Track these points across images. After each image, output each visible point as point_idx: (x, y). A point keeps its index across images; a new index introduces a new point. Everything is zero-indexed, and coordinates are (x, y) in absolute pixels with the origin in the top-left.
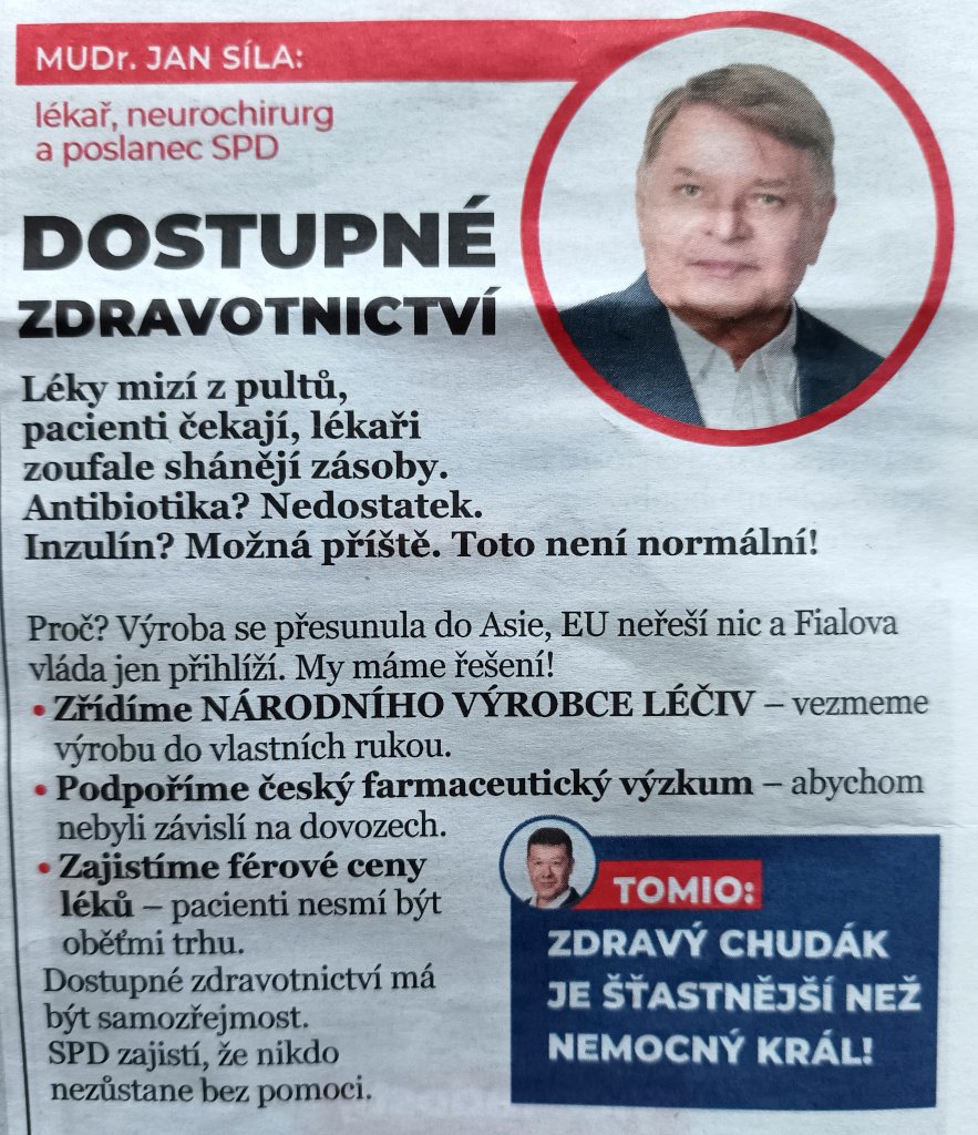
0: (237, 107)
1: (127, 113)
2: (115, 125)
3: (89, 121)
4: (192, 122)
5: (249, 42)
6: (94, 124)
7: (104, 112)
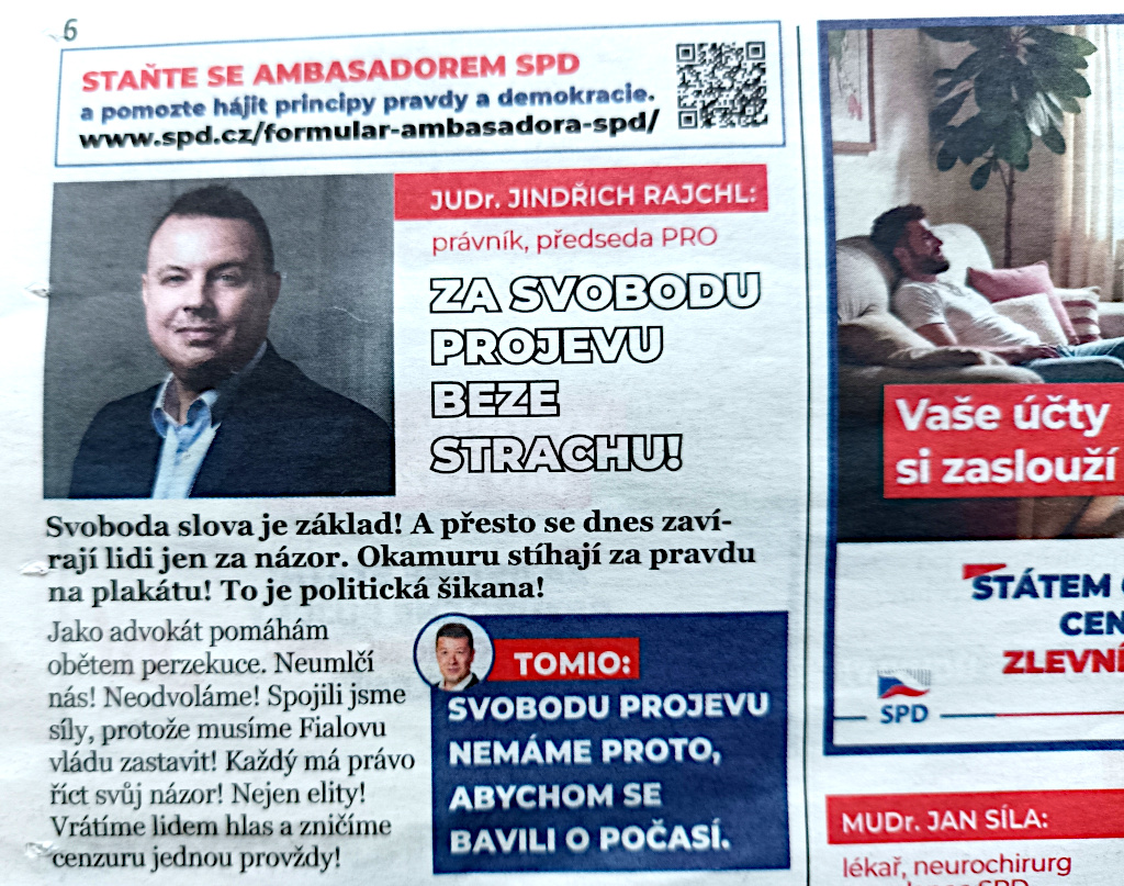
0: (998, 859)
1: (913, 865)
2: (904, 875)
3: (885, 872)
4: (964, 871)
5: (1005, 806)
6: (889, 874)
7: (896, 865)
